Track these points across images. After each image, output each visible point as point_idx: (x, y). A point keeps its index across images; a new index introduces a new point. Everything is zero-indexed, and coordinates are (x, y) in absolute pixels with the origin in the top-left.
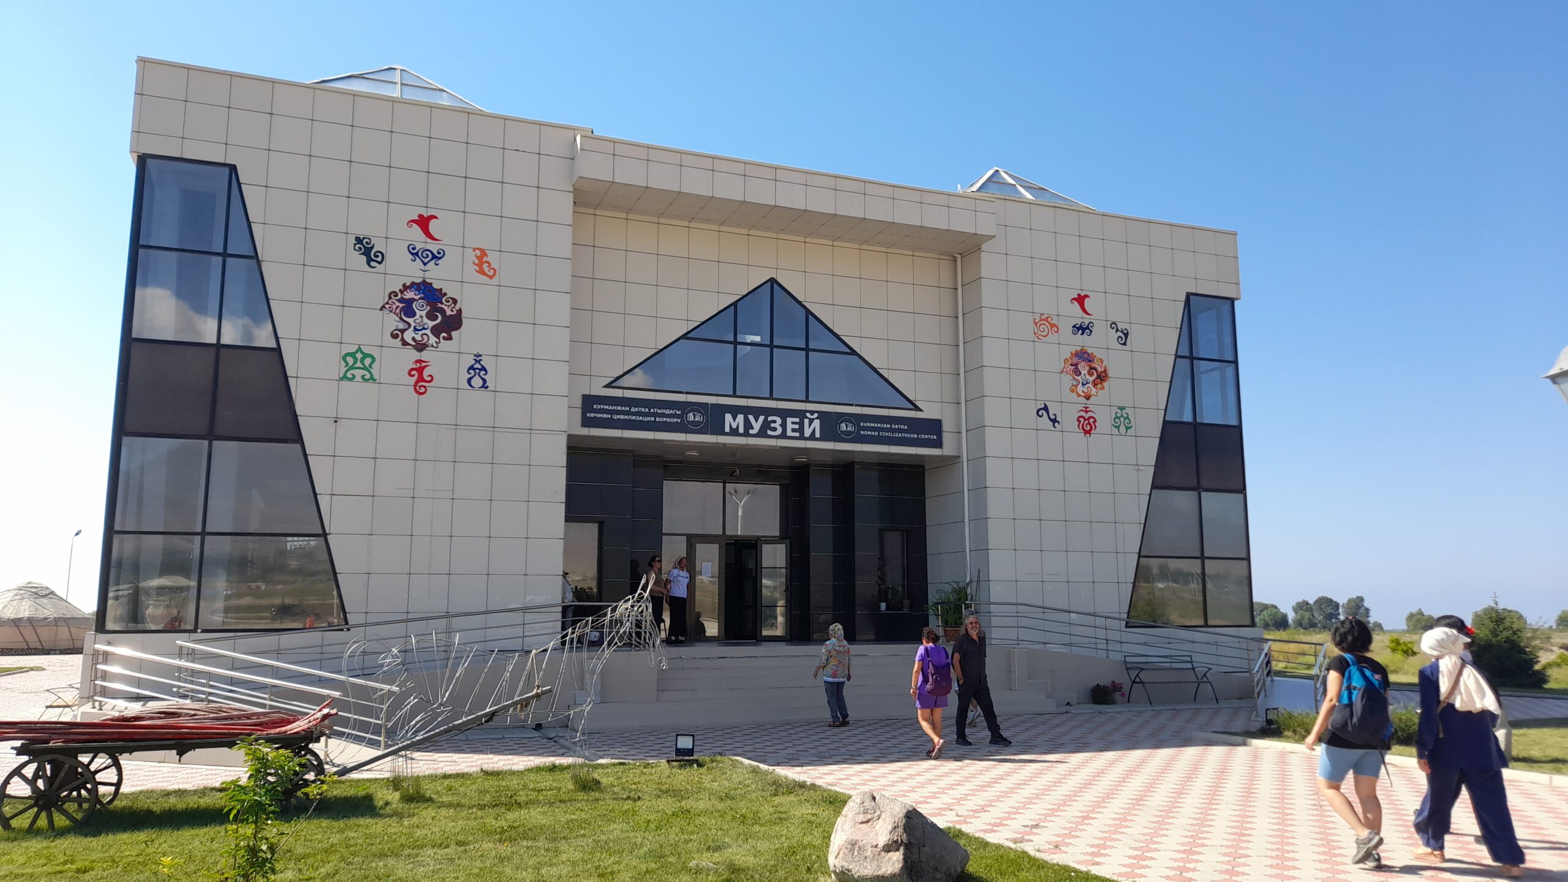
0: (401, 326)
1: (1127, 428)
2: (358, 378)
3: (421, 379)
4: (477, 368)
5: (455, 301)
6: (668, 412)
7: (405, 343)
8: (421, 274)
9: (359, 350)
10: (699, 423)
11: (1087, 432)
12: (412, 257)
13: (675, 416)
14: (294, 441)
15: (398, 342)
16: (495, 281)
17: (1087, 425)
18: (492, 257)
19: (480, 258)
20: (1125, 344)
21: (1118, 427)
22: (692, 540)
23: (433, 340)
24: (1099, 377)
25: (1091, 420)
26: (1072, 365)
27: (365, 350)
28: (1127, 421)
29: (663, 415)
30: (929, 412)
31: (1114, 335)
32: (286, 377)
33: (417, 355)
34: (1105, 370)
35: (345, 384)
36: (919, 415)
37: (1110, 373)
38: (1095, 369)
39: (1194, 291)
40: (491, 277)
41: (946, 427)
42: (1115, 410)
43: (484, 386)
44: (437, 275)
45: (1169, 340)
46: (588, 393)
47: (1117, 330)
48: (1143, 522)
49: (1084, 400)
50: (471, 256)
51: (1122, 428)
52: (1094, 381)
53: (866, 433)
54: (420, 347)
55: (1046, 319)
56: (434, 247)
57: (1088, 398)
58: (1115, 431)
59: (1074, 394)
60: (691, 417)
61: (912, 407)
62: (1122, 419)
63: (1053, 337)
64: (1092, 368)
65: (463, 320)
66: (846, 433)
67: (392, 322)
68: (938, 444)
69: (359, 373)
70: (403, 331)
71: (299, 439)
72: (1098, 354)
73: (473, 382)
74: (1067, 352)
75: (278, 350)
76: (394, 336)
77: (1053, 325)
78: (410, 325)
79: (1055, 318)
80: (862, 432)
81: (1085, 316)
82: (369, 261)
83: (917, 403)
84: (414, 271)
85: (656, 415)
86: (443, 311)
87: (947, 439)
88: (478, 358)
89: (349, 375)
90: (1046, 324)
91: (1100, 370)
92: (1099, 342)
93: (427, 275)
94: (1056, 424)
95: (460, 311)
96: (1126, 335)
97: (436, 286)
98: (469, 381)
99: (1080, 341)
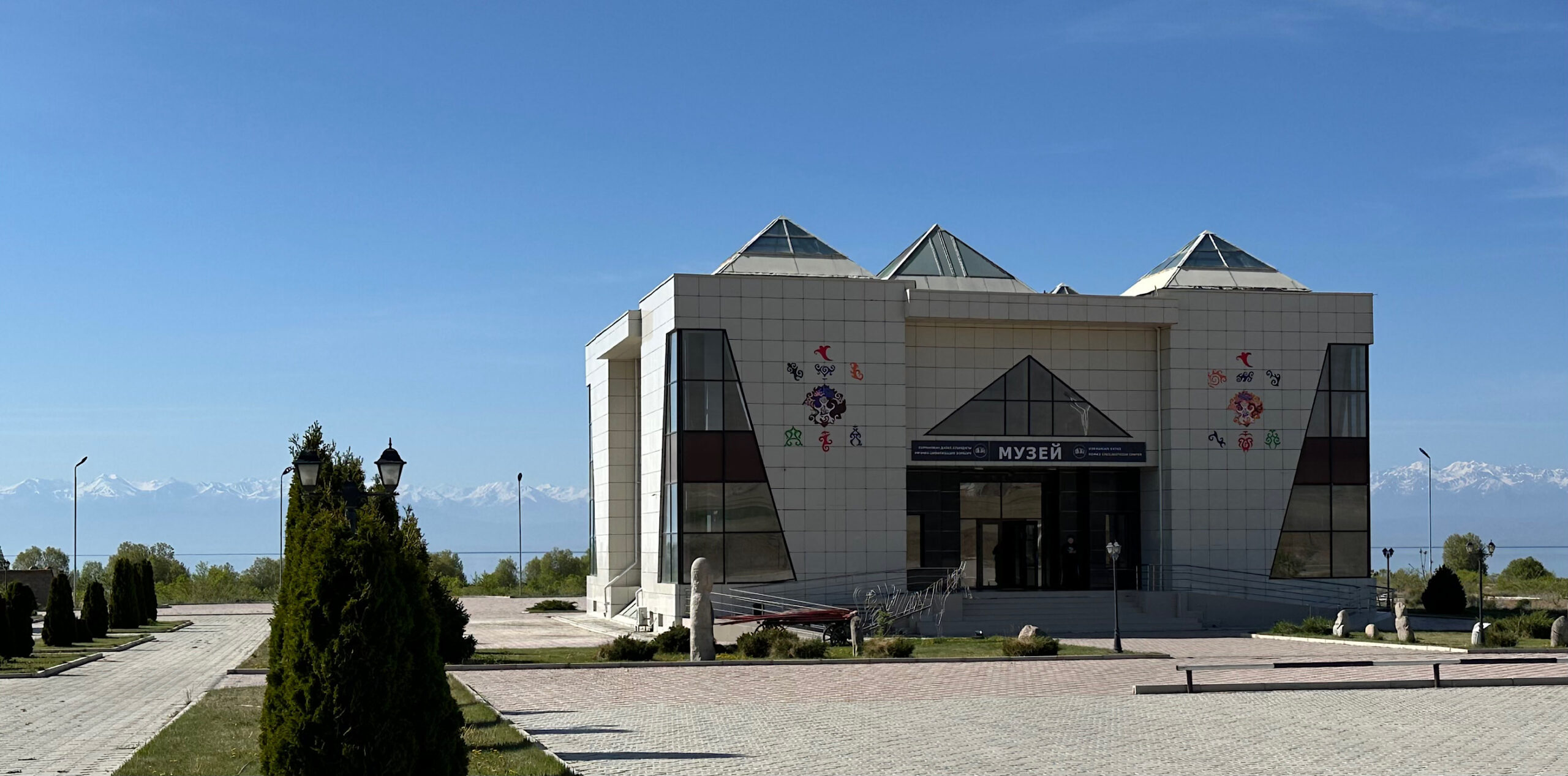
0: (814, 413)
1: (1276, 444)
2: (794, 444)
3: (825, 442)
4: (855, 434)
5: (842, 396)
6: (963, 448)
7: (816, 422)
8: (823, 381)
9: (793, 428)
10: (983, 454)
11: (1245, 449)
12: (817, 372)
13: (968, 451)
14: (764, 482)
15: (812, 422)
16: (863, 382)
17: (1246, 444)
18: (861, 367)
19: (854, 368)
20: (1277, 385)
21: (1269, 444)
22: (980, 522)
23: (831, 419)
24: (1256, 410)
25: (1249, 440)
26: (1236, 403)
27: (797, 428)
28: (1276, 439)
29: (959, 451)
30: (1136, 438)
31: (1269, 379)
32: (758, 446)
33: (822, 429)
34: (1261, 405)
35: (787, 447)
36: (1130, 440)
37: (1264, 406)
38: (1254, 405)
39: (1334, 342)
40: (860, 379)
41: (1149, 447)
42: (1267, 432)
43: (860, 444)
44: (832, 381)
45: (1312, 379)
46: (914, 439)
47: (1272, 375)
48: (1286, 508)
49: (1244, 427)
50: (849, 368)
51: (1273, 445)
52: (1252, 413)
53: (1092, 454)
54: (824, 424)
55: (1218, 373)
56: (829, 365)
57: (1247, 425)
58: (1267, 447)
59: (1237, 424)
60: (978, 451)
61: (1125, 435)
62: (1273, 438)
63: (1222, 385)
64: (1250, 404)
65: (847, 407)
66: (1079, 455)
67: (809, 410)
68: (1143, 459)
69: (794, 442)
70: (815, 416)
71: (766, 480)
72: (1256, 394)
73: (853, 443)
74: (1233, 394)
75: (753, 432)
76: (811, 419)
77: (1222, 377)
78: (818, 412)
79: (1224, 371)
80: (1090, 454)
81: (1248, 368)
82: (796, 376)
83: (1128, 432)
84: (818, 380)
85: (956, 451)
86: (835, 402)
87: (1149, 455)
88: (855, 427)
89: (789, 443)
90: (1218, 376)
91: (1257, 405)
92: (1258, 386)
93: (826, 381)
94: (1223, 445)
95: (844, 401)
96: (1278, 379)
97: (831, 387)
98: (851, 441)
99: (1244, 385)
